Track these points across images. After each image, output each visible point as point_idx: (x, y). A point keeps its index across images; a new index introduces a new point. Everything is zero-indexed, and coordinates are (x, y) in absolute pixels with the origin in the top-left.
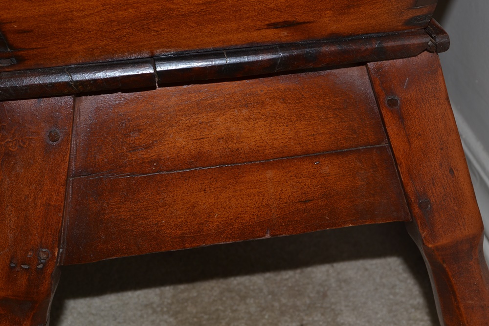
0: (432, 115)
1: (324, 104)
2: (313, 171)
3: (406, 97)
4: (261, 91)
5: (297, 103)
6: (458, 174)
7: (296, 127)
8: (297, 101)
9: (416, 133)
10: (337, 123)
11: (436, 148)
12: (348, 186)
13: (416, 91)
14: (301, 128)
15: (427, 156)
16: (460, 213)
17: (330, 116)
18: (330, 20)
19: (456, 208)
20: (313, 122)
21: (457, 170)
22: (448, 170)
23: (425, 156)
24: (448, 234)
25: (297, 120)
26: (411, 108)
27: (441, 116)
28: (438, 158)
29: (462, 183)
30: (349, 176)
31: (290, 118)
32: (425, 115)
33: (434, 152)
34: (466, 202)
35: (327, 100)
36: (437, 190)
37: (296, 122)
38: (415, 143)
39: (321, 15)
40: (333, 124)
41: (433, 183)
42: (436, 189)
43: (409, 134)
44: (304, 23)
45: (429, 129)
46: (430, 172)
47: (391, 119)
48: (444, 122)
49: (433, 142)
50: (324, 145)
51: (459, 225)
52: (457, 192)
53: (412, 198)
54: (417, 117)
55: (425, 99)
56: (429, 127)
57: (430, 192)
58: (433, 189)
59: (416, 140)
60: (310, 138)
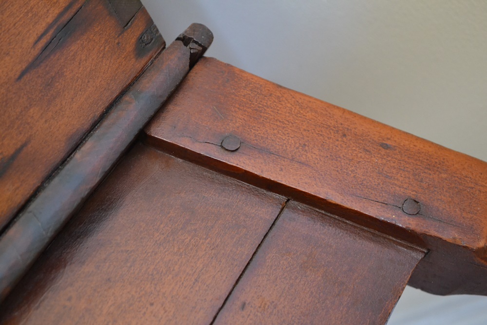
0: (288, 114)
1: (163, 234)
2: (251, 322)
3: (237, 125)
4: (70, 299)
5: (131, 266)
6: (395, 141)
7: (164, 294)
8: (129, 265)
9: (297, 148)
10: (206, 239)
11: (338, 140)
12: (312, 293)
13: (238, 108)
14: (173, 289)
15: (340, 157)
16: (455, 175)
17: (188, 240)
18: (46, 121)
19: (444, 176)
20: (177, 267)
21: (388, 139)
22: (381, 148)
23: (339, 159)
24: (478, 211)
25: (156, 285)
26: (258, 131)
27: (298, 107)
28: (354, 148)
29: (412, 146)
30: (298, 281)
31: (143, 292)
32: (280, 122)
33: (342, 147)
34: (444, 159)
35: (162, 226)
36: (401, 179)
37: (158, 289)
38: (311, 158)
39: (28, 124)
40: (203, 243)
41: (387, 177)
42: (398, 180)
43: (292, 156)
44: (18, 151)
45: (305, 130)
46: (367, 169)
47: (253, 161)
48: (308, 109)
49: (326, 139)
50: (224, 278)
51: (472, 188)
52: (421, 159)
53: (390, 215)
54: (275, 131)
55: (259, 107)
56: (302, 129)
57: (397, 188)
58: (396, 182)
59: (309, 155)
60: (197, 288)
